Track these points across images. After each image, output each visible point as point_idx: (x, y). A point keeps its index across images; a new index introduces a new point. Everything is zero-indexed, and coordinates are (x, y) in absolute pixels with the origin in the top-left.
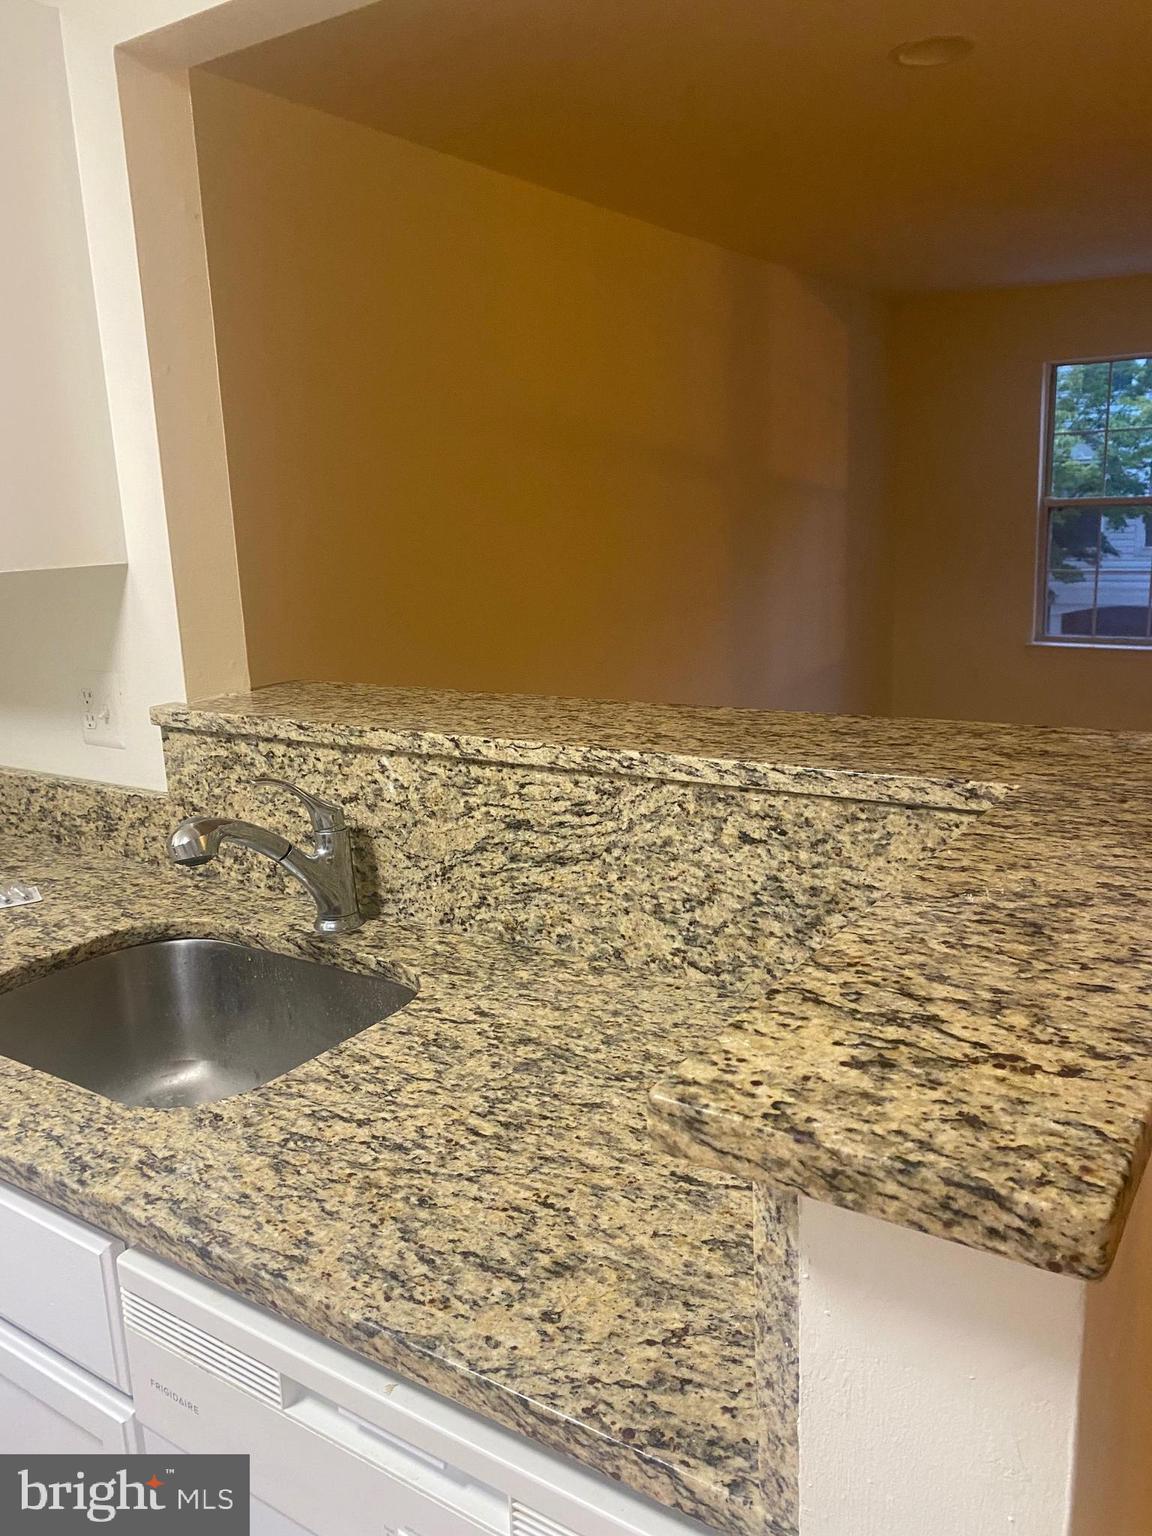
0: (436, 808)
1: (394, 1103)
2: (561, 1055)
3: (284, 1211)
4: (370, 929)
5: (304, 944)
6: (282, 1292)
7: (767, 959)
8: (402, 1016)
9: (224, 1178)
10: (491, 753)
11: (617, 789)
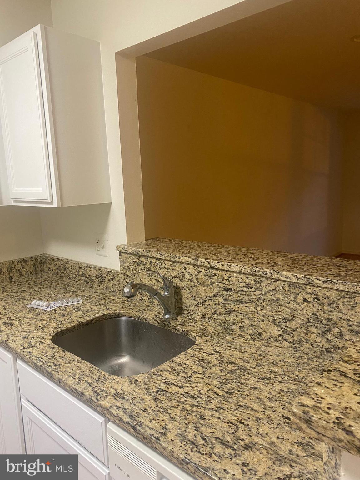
0: (201, 282)
1: (190, 381)
2: (243, 368)
3: (158, 416)
4: (180, 318)
5: (160, 322)
6: (159, 444)
7: (311, 341)
8: (191, 350)
9: (139, 402)
10: (220, 266)
11: (261, 281)
